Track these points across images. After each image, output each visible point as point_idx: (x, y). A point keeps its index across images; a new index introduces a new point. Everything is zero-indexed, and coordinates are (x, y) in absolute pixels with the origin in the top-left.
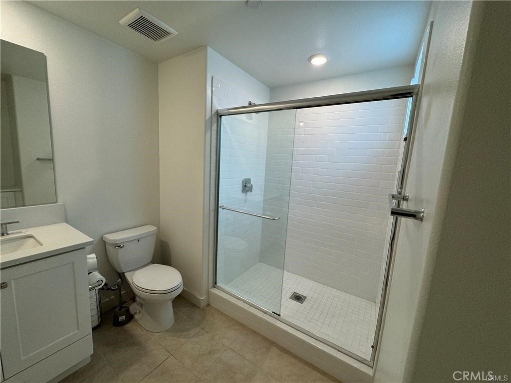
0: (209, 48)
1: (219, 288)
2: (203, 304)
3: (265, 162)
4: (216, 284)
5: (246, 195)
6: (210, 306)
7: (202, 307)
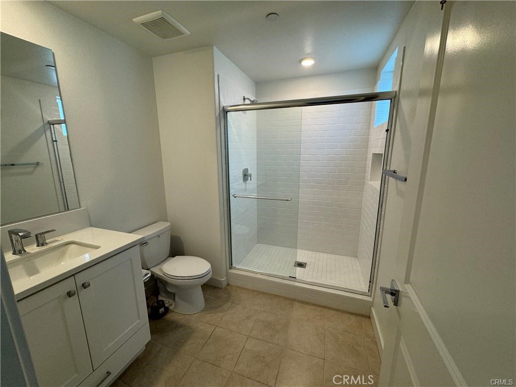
0: (215, 48)
1: (236, 269)
2: (224, 284)
3: (256, 152)
4: (232, 265)
5: (246, 183)
6: (230, 285)
7: (223, 287)
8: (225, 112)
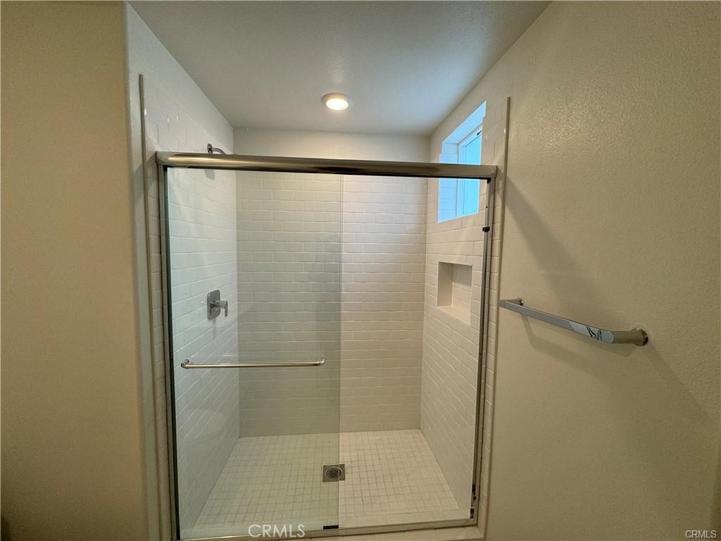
4: (178, 537)
8: (161, 167)
